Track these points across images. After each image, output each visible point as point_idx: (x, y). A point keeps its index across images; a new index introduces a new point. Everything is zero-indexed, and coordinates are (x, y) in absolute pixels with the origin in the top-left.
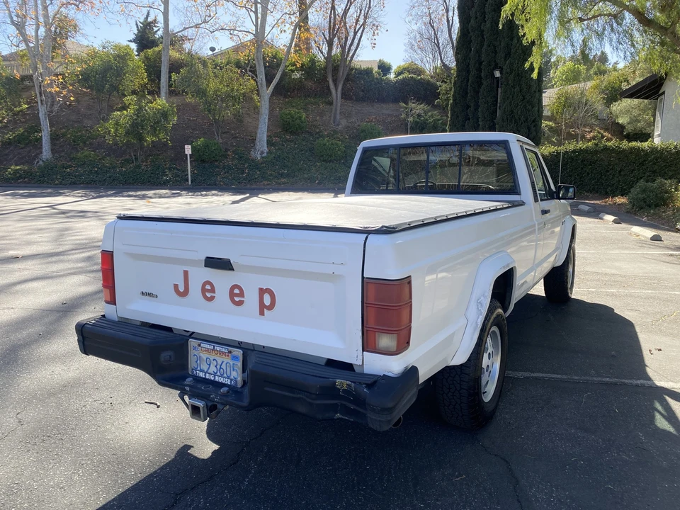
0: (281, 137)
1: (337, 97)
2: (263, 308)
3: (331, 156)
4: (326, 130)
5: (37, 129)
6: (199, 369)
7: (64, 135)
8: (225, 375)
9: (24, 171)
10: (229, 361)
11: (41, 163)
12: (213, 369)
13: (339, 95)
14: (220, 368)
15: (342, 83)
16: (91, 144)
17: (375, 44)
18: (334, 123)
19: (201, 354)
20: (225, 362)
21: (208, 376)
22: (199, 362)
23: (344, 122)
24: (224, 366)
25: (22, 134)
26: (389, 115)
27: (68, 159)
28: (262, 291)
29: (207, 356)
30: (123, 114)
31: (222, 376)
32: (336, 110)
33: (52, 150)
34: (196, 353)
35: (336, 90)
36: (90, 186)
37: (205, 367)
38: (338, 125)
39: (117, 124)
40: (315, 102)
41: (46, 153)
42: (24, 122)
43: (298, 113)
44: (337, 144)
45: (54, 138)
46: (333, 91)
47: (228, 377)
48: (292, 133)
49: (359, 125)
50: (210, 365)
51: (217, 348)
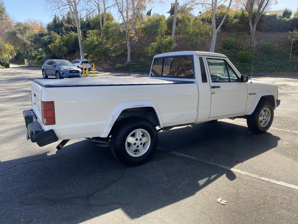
0: (222, 51)
1: (253, 31)
3: (245, 59)
4: (245, 47)
5: (126, 51)
7: (136, 52)
9: (121, 66)
11: (127, 63)
13: (255, 30)
15: (256, 23)
16: (144, 56)
17: (277, 2)
18: (250, 43)
23: (255, 43)
25: (122, 53)
26: (283, 38)
27: (136, 62)
30: (155, 44)
32: (252, 37)
33: (131, 59)
35: (253, 27)
36: (141, 72)
38: (252, 44)
39: (152, 48)
40: (243, 34)
41: (129, 60)
42: (124, 48)
43: (231, 39)
44: (248, 54)
45: (132, 54)
46: (251, 28)
48: (227, 49)
49: (264, 44)
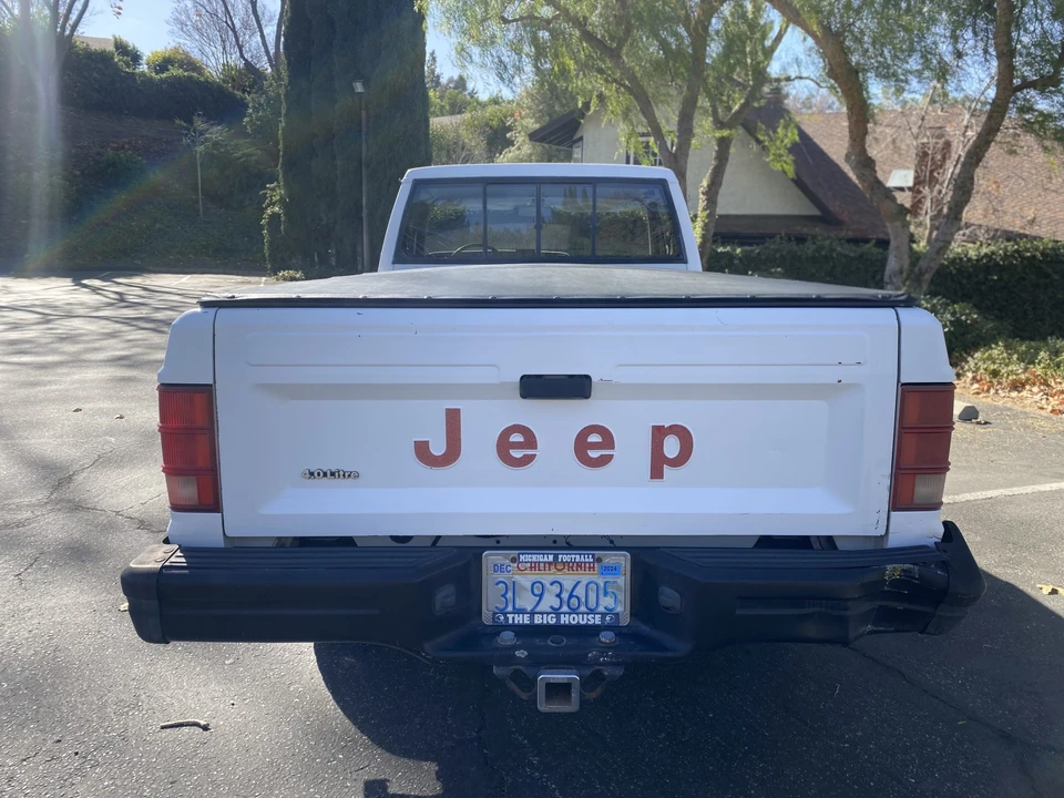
2: (658, 466)
6: (510, 609)
8: (583, 609)
10: (595, 578)
12: (550, 601)
14: (571, 596)
17: (120, 8)
19: (518, 578)
20: (585, 582)
21: (538, 620)
22: (510, 595)
24: (580, 591)
28: (659, 433)
29: (534, 578)
31: (574, 611)
34: (501, 577)
37: (527, 602)
47: (592, 611)
50: (541, 596)
51: (566, 558)
